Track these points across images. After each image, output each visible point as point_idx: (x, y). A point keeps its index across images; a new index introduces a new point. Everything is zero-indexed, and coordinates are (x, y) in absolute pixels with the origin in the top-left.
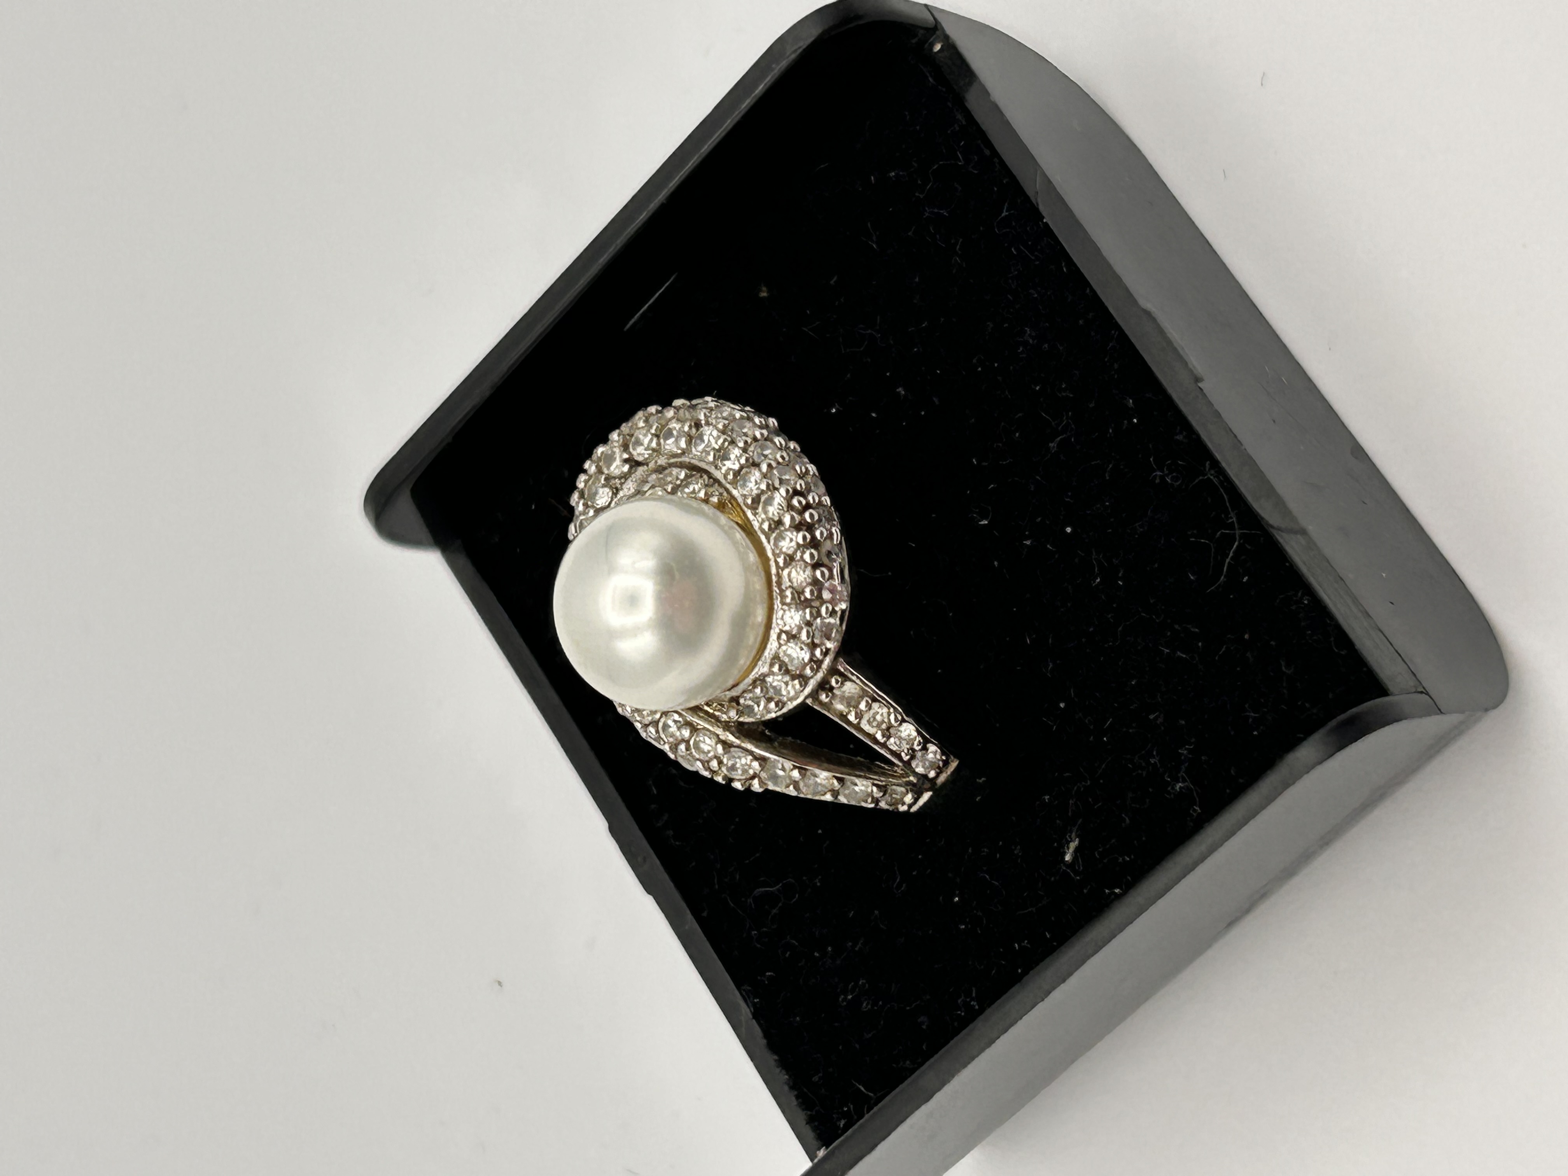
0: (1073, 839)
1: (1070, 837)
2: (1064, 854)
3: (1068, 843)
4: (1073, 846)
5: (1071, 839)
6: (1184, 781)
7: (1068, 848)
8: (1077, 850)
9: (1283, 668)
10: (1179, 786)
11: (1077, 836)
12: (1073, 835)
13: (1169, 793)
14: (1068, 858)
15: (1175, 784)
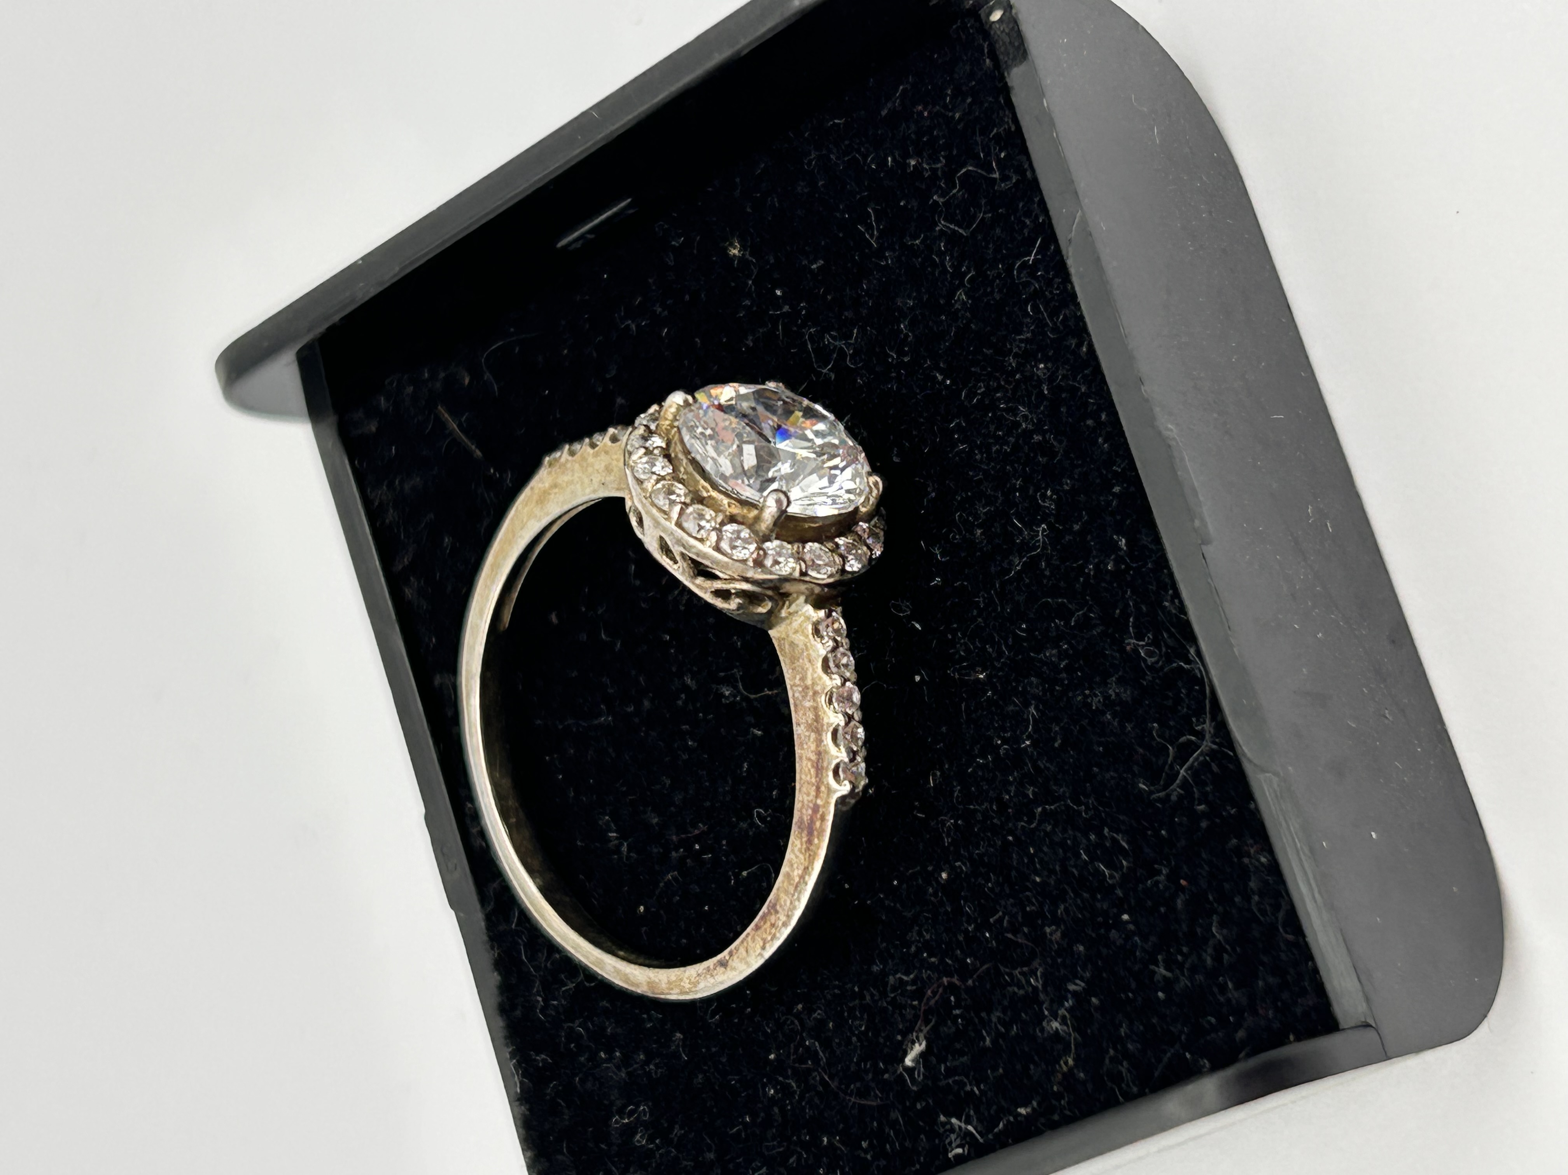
0: (920, 1039)
1: (917, 1038)
2: (905, 1054)
3: (913, 1043)
4: (918, 1048)
5: (919, 1041)
6: (1064, 1022)
7: (912, 1049)
8: (922, 1055)
9: (1214, 930)
10: (1055, 1025)
11: (925, 1038)
12: (921, 1036)
13: (1042, 1030)
14: (908, 1062)
15: (1051, 1021)
